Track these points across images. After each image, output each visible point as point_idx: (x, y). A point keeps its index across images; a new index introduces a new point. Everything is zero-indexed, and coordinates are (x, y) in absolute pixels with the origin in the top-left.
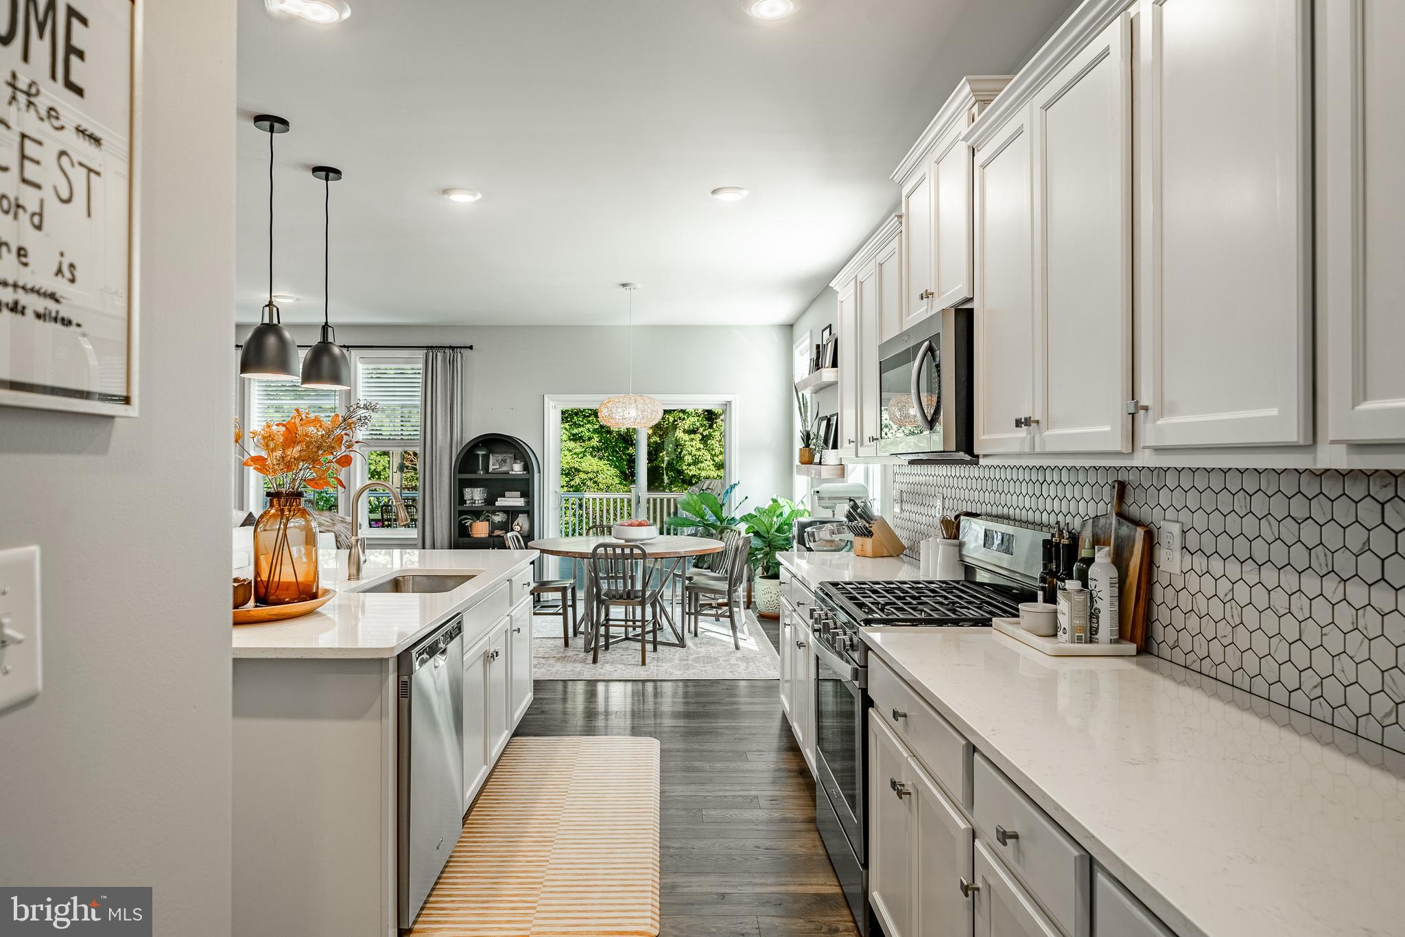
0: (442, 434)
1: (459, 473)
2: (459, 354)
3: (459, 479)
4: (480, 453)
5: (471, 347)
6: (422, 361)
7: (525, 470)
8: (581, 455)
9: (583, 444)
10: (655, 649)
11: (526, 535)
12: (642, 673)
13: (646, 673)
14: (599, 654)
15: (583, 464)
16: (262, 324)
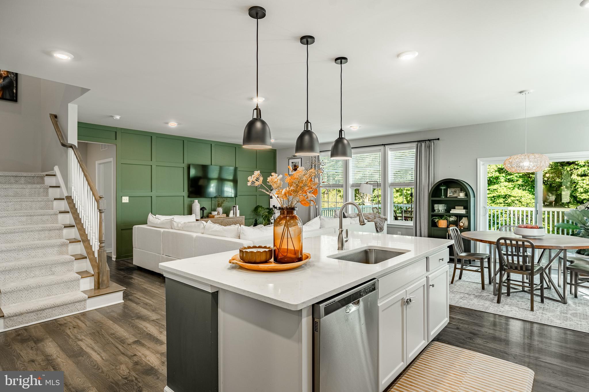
0: (424, 180)
1: (432, 197)
2: (432, 143)
3: (432, 200)
4: (443, 188)
5: (438, 139)
6: (415, 148)
7: (466, 196)
8: (512, 189)
9: (513, 183)
10: (542, 301)
11: (467, 228)
12: (530, 316)
13: (533, 317)
14: (502, 297)
15: (513, 193)
16: (305, 131)
